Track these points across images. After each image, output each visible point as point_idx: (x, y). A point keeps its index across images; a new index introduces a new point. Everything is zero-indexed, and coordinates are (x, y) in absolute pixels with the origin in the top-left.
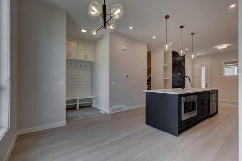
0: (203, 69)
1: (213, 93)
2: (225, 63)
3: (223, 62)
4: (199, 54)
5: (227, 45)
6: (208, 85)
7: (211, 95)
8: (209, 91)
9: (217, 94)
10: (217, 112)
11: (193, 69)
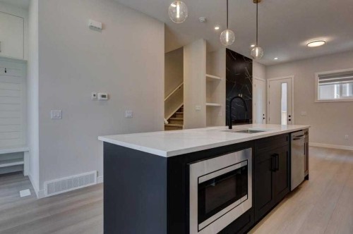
0: (284, 86)
1: (298, 138)
2: (321, 77)
3: (317, 74)
4: (276, 59)
5: (326, 39)
6: (292, 118)
7: (293, 142)
8: (290, 133)
9: (307, 139)
10: (307, 178)
11: (267, 87)
